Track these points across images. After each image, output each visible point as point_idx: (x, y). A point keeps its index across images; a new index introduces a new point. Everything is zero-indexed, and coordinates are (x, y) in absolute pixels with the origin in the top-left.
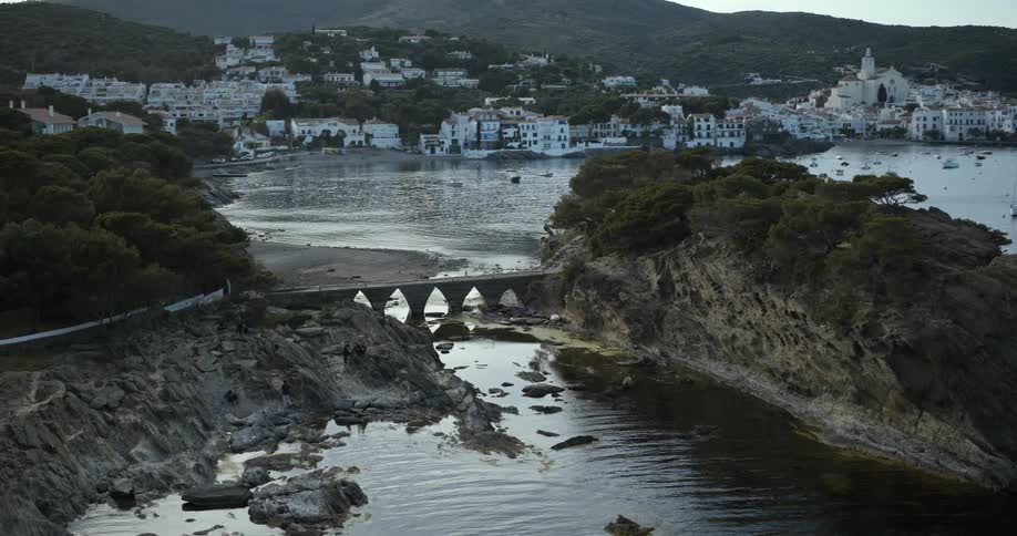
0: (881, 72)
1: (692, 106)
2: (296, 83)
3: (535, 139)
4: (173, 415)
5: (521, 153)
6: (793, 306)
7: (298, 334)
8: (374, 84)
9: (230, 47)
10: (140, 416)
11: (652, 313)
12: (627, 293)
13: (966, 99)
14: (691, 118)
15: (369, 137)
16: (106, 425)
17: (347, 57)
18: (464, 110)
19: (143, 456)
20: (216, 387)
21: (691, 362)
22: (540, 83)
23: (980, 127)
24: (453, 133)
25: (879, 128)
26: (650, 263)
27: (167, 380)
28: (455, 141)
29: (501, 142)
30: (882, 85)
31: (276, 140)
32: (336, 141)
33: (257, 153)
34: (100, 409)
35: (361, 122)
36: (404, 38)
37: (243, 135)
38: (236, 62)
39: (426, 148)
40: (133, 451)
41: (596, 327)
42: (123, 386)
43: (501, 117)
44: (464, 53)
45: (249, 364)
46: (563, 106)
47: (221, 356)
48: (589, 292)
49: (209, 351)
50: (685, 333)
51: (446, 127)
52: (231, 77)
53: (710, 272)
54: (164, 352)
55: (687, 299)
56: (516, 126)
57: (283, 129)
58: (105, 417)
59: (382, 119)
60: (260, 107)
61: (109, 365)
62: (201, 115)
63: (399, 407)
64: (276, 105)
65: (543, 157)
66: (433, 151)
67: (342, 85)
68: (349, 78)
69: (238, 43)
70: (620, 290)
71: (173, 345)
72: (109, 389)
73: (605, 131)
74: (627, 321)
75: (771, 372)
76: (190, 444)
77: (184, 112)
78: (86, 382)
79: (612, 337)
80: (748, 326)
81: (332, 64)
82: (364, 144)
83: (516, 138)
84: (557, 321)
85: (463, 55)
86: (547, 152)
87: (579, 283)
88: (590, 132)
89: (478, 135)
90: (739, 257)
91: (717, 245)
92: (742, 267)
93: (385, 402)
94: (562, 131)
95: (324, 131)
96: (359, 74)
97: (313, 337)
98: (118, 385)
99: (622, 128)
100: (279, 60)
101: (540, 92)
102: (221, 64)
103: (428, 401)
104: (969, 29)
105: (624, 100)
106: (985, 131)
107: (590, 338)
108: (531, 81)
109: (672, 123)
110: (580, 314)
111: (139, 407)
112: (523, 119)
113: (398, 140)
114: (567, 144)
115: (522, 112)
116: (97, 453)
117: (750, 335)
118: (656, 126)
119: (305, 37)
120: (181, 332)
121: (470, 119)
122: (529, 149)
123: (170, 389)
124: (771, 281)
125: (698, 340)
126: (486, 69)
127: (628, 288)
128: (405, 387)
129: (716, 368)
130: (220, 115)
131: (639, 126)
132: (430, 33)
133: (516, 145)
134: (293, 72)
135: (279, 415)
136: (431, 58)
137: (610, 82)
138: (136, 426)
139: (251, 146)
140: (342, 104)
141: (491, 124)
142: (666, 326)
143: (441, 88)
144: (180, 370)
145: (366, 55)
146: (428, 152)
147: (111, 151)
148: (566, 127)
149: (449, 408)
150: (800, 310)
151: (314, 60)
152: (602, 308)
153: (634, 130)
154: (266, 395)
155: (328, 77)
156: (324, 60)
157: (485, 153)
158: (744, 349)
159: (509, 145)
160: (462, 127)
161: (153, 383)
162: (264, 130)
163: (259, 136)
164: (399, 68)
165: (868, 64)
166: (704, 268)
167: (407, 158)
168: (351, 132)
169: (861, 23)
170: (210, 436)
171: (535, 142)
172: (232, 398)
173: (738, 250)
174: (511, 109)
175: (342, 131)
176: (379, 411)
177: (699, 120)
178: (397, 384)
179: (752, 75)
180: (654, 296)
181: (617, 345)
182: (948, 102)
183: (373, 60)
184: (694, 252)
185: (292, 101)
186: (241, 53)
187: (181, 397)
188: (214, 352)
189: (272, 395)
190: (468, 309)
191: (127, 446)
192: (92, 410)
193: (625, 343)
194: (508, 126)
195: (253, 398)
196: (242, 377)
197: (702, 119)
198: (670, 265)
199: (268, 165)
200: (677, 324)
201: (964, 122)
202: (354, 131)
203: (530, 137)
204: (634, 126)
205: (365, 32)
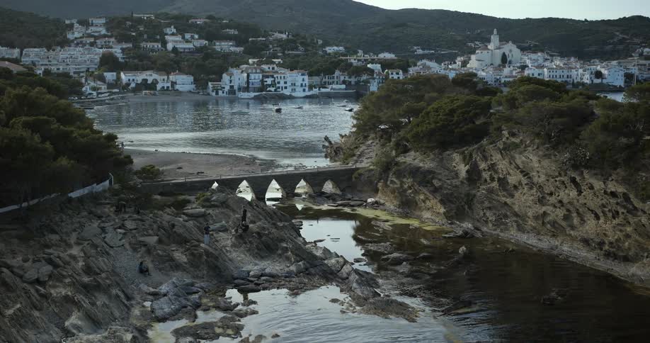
0: (503, 45)
1: (386, 65)
2: (123, 50)
3: (285, 85)
4: (98, 287)
5: (276, 95)
6: (612, 187)
7: (184, 214)
8: (175, 49)
9: (76, 25)
10: (68, 289)
11: (463, 196)
12: (440, 180)
13: (558, 62)
14: (387, 73)
15: (173, 84)
16: (38, 298)
17: (156, 33)
18: (238, 66)
19: (79, 329)
20: (127, 262)
21: (502, 234)
22: (284, 50)
23: (569, 79)
24: (231, 81)
25: (503, 81)
26: (457, 157)
27: (87, 256)
28: (232, 87)
29: (263, 87)
30: (504, 53)
31: (110, 86)
32: (152, 86)
33: (98, 94)
34: (31, 283)
35: (168, 74)
36: (193, 20)
37: (89, 82)
38: (81, 35)
39: (213, 91)
40: (67, 324)
41: (409, 207)
42: (50, 262)
43: (263, 71)
44: (232, 30)
45: (153, 240)
46: (301, 65)
47: (125, 234)
48: (405, 180)
49: (115, 229)
50: (494, 211)
51: (225, 77)
52: (78, 44)
53: (519, 162)
54: (75, 230)
55: (495, 184)
56: (272, 77)
57: (115, 78)
58: (37, 291)
59: (182, 71)
60: (98, 64)
61: (32, 243)
62: (58, 69)
63: (289, 275)
64: (109, 62)
65: (291, 98)
66: (217, 93)
67: (153, 50)
68: (158, 45)
69: (81, 23)
70: (433, 178)
71: (82, 226)
72: (38, 265)
73: (331, 81)
74: (442, 202)
75: (586, 242)
76: (117, 314)
77: (47, 67)
78: (14, 258)
79: (427, 215)
80: (558, 205)
81: (145, 36)
82: (170, 88)
83: (273, 85)
84: (373, 204)
85: (232, 32)
86: (293, 94)
87: (394, 173)
88: (321, 82)
89: (248, 82)
90: (548, 149)
91: (521, 140)
92: (553, 157)
93: (274, 272)
94: (303, 80)
95: (143, 80)
96: (164, 43)
97: (197, 217)
98: (46, 260)
99: (342, 78)
100: (109, 34)
101: (285, 56)
102: (70, 36)
103: (312, 271)
104: (550, 20)
105: (342, 61)
106: (571, 82)
107: (406, 216)
108: (279, 49)
109: (375, 76)
110: (395, 197)
111: (67, 280)
112: (277, 72)
113: (193, 86)
114: (307, 89)
115: (276, 68)
116: (35, 325)
117: (560, 213)
118: (364, 77)
119: (126, 19)
120: (85, 213)
121: (242, 72)
122: (281, 92)
123: (92, 264)
124: (586, 167)
125: (506, 216)
126: (248, 41)
127: (440, 177)
128: (288, 259)
129: (528, 239)
130: (71, 69)
131: (353, 77)
132: (210, 17)
133: (273, 89)
134: (119, 41)
135: (187, 285)
136: (211, 34)
137: (330, 50)
138: (67, 299)
139: (94, 89)
140: (154, 63)
141: (257, 75)
142: (477, 206)
143: (218, 53)
144: (95, 246)
145: (168, 31)
146: (214, 94)
147: (8, 82)
148: (306, 77)
149: (331, 277)
150: (621, 189)
151: (134, 34)
152: (416, 192)
153: (350, 80)
154: (171, 267)
155: (143, 44)
156: (141, 34)
157: (252, 94)
158: (554, 224)
159: (268, 89)
160: (237, 77)
161: (74, 258)
162: (102, 79)
163: (99, 82)
164: (190, 39)
165: (495, 39)
166: (513, 158)
167: (200, 97)
168: (162, 80)
169: (481, 16)
170: (132, 305)
171: (286, 88)
172: (143, 271)
173: (545, 144)
174: (269, 66)
175: (156, 80)
176: (272, 279)
177: (392, 74)
178: (280, 256)
179: (415, 48)
180: (462, 182)
181: (434, 221)
182: (547, 64)
183: (173, 34)
184: (501, 147)
185: (120, 60)
186: (83, 29)
187: (101, 271)
188: (119, 230)
189: (177, 267)
190: (299, 195)
191: (61, 318)
192: (25, 284)
193: (441, 220)
194: (268, 77)
195: (160, 270)
196: (149, 252)
197: (394, 73)
198: (477, 157)
199: (107, 101)
200: (486, 204)
201: (558, 76)
202: (164, 80)
203: (282, 84)
204: (350, 78)
205: (167, 16)
